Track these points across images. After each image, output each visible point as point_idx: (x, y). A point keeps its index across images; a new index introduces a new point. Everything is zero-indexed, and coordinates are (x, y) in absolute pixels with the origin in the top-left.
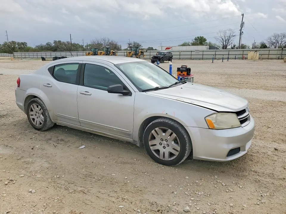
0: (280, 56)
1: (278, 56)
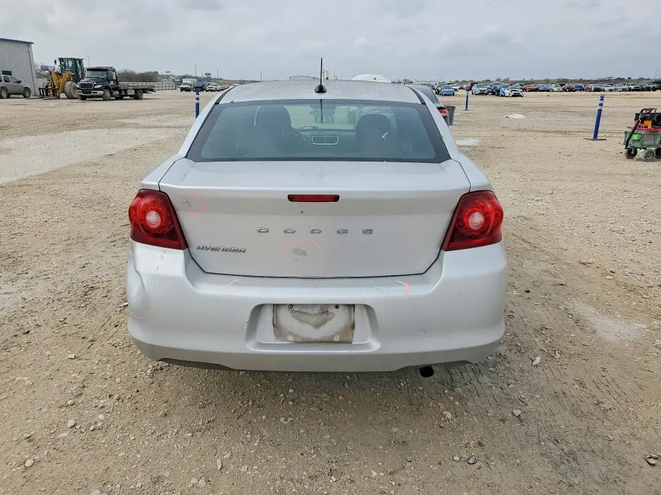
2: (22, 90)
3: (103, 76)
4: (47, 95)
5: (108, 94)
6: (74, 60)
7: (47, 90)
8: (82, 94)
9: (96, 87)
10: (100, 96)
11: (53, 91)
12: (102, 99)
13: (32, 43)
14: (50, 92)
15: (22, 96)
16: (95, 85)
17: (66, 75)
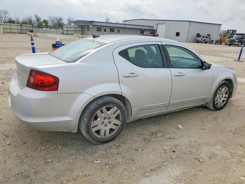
0: (21, 31)
1: (19, 31)
2: (210, 41)
3: (241, 37)
4: (218, 43)
5: (240, 44)
6: (233, 31)
7: (218, 41)
8: (229, 43)
9: (236, 41)
10: (236, 45)
11: (220, 42)
12: (237, 46)
13: (221, 25)
14: (219, 42)
15: (210, 43)
16: (235, 40)
17: (227, 36)
